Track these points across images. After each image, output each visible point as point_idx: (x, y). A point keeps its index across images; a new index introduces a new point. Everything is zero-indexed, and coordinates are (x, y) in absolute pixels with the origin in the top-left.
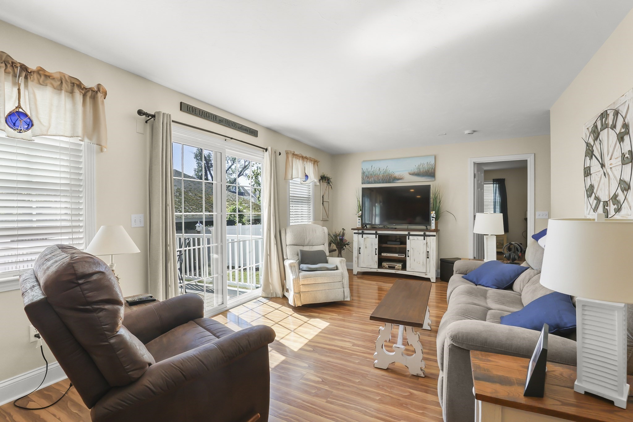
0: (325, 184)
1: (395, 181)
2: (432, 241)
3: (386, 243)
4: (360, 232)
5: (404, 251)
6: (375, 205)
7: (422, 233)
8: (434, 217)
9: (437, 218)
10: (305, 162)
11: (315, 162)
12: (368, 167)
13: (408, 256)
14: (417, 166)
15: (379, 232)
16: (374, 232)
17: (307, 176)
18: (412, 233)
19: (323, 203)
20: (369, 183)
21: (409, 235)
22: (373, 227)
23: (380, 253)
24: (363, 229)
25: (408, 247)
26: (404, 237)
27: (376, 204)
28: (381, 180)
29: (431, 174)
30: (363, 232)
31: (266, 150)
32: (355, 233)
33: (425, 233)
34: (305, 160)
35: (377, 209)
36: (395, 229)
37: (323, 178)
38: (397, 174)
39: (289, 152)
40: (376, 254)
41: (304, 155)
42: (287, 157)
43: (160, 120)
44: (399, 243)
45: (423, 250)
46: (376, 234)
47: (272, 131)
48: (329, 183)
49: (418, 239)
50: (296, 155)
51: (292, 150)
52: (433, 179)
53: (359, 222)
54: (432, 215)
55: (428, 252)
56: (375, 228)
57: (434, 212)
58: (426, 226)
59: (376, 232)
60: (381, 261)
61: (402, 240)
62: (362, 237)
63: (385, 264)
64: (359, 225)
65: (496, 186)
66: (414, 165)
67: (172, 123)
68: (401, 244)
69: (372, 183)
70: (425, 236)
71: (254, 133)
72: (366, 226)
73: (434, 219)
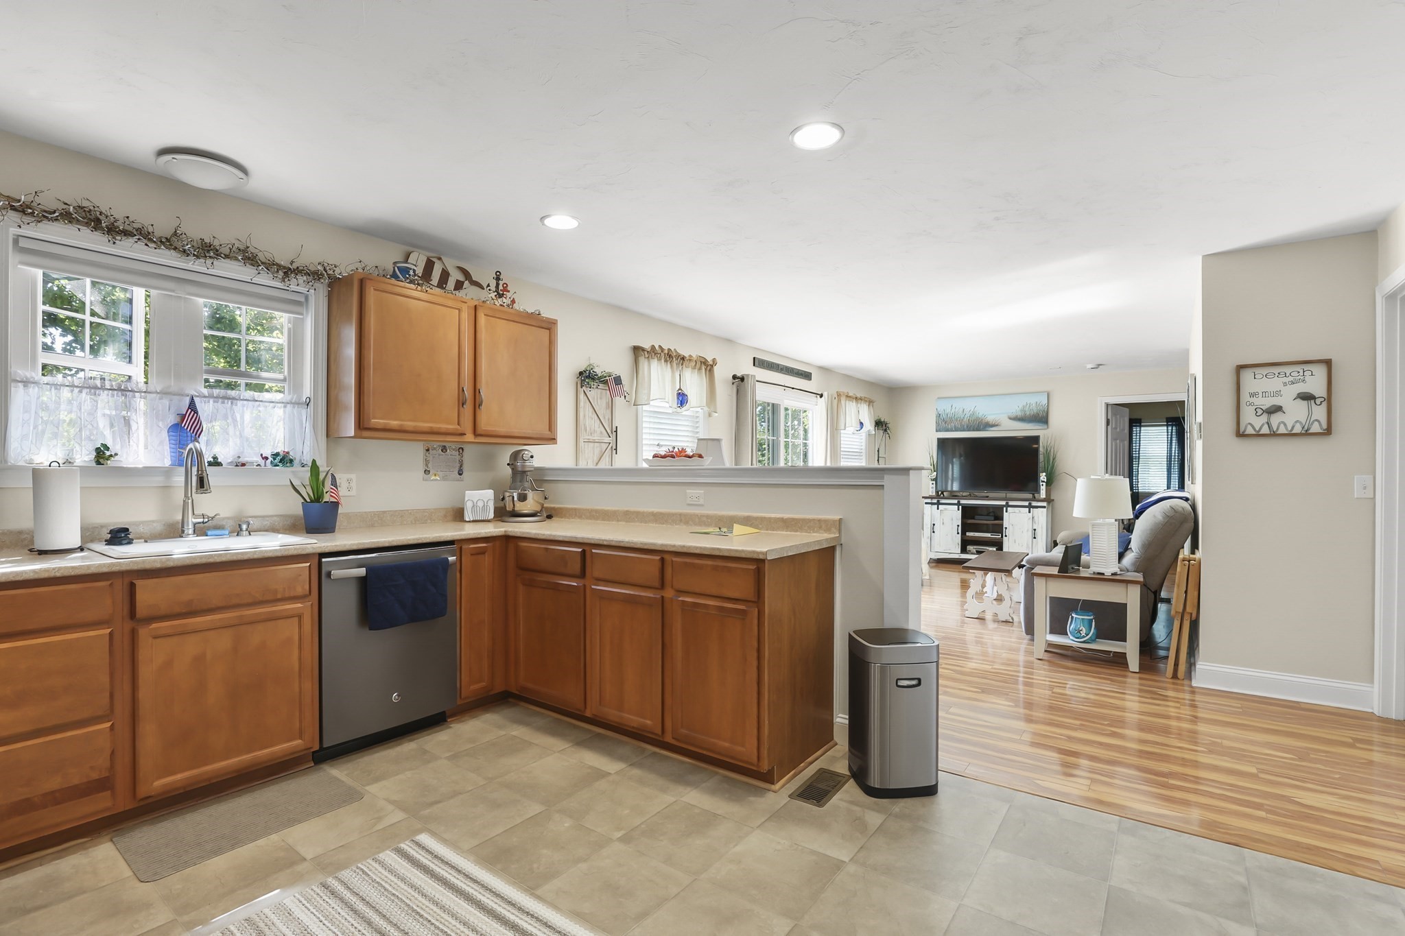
0: (881, 432)
1: (987, 429)
2: (1041, 515)
3: (973, 518)
4: (935, 501)
5: (999, 529)
6: (953, 462)
7: (1026, 503)
8: (1044, 482)
9: (1049, 483)
10: (859, 405)
11: (870, 402)
12: (946, 408)
13: (1006, 536)
14: (1021, 407)
15: (963, 502)
16: (956, 501)
17: (861, 424)
18: (1011, 503)
19: (878, 460)
20: (947, 430)
21: (1007, 506)
22: (953, 495)
23: (963, 533)
24: (938, 498)
25: (1006, 524)
26: (1001, 507)
27: (954, 460)
28: (965, 427)
29: (1042, 419)
30: (938, 501)
31: (821, 396)
32: (926, 503)
33: (1030, 504)
34: (860, 401)
35: (955, 468)
36: (987, 498)
37: (879, 424)
38: (990, 418)
39: (842, 394)
40: (958, 533)
41: (858, 396)
42: (839, 401)
43: (748, 382)
44: (993, 518)
45: (1028, 526)
46: (958, 504)
47: (824, 370)
48: (886, 430)
49: (1020, 511)
50: (850, 397)
51: (846, 391)
52: (1045, 427)
53: (932, 488)
54: (1042, 478)
55: (1035, 530)
56: (956, 496)
57: (1044, 474)
58: (1033, 494)
59: (959, 502)
60: (965, 544)
61: (997, 514)
62: (938, 509)
63: (970, 548)
64: (932, 492)
65: (1172, 430)
66: (1016, 406)
67: (757, 383)
68: (994, 520)
69: (952, 431)
70: (1030, 507)
71: (807, 376)
72: (942, 493)
73: (1044, 484)
